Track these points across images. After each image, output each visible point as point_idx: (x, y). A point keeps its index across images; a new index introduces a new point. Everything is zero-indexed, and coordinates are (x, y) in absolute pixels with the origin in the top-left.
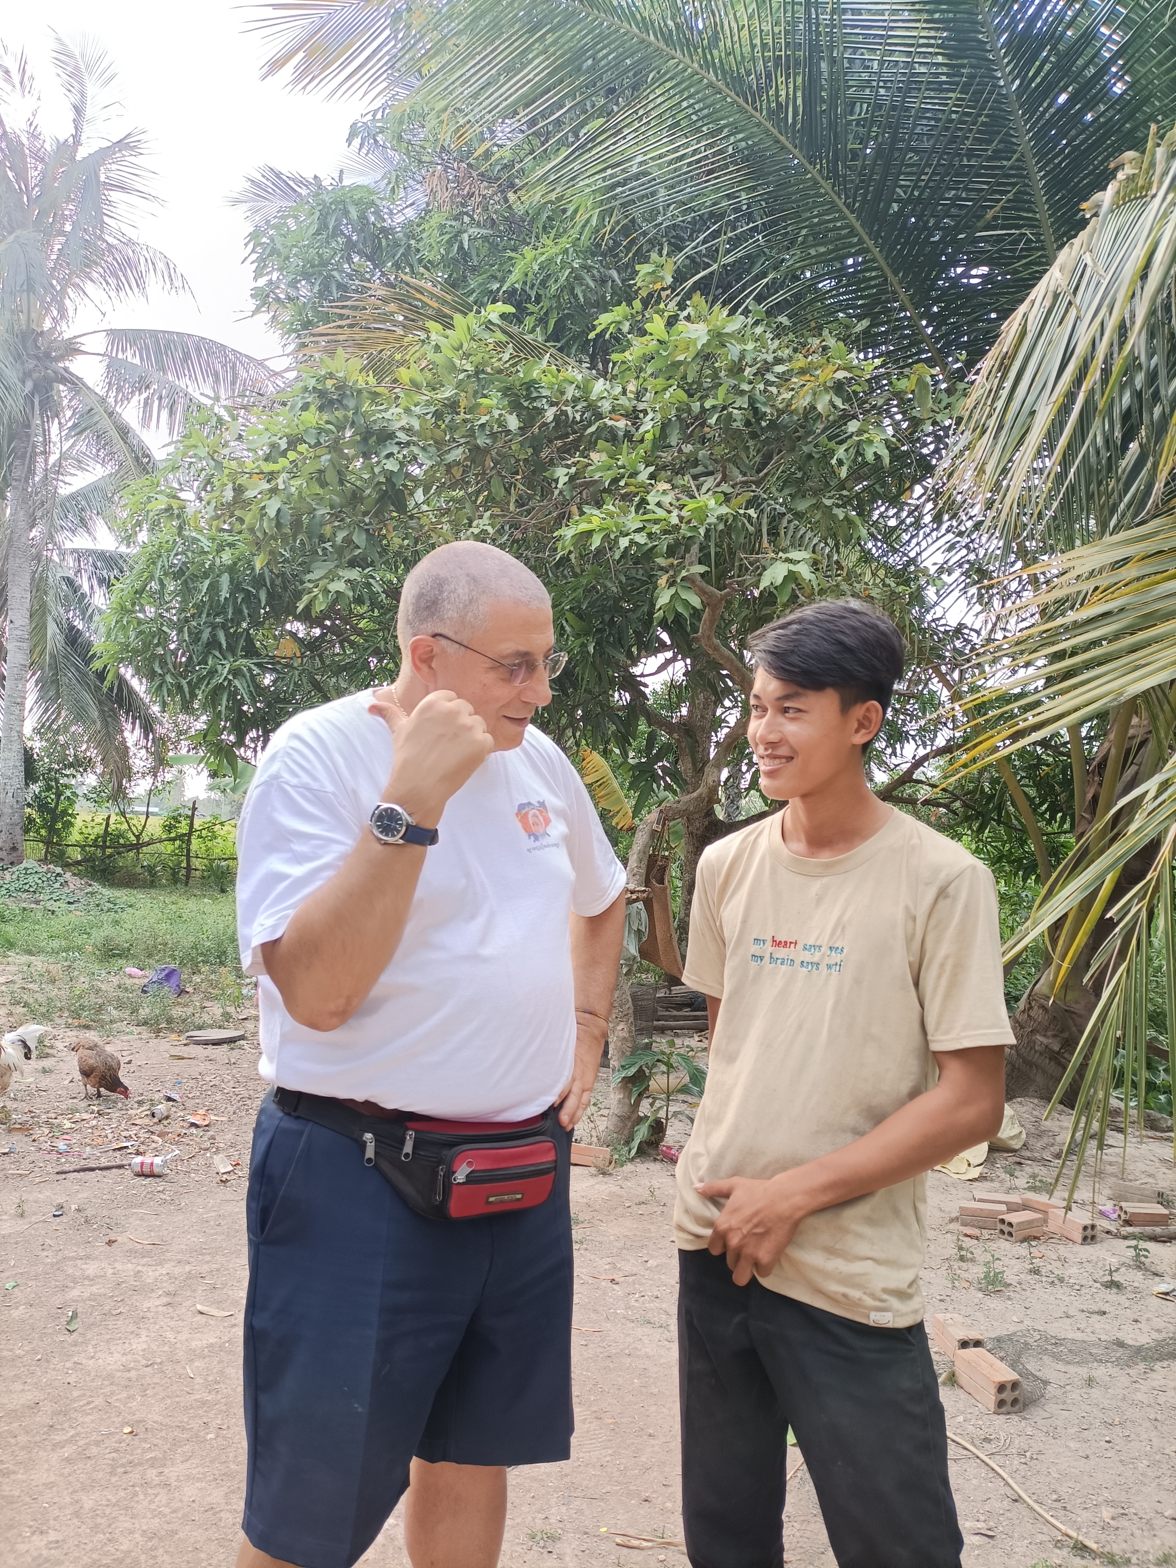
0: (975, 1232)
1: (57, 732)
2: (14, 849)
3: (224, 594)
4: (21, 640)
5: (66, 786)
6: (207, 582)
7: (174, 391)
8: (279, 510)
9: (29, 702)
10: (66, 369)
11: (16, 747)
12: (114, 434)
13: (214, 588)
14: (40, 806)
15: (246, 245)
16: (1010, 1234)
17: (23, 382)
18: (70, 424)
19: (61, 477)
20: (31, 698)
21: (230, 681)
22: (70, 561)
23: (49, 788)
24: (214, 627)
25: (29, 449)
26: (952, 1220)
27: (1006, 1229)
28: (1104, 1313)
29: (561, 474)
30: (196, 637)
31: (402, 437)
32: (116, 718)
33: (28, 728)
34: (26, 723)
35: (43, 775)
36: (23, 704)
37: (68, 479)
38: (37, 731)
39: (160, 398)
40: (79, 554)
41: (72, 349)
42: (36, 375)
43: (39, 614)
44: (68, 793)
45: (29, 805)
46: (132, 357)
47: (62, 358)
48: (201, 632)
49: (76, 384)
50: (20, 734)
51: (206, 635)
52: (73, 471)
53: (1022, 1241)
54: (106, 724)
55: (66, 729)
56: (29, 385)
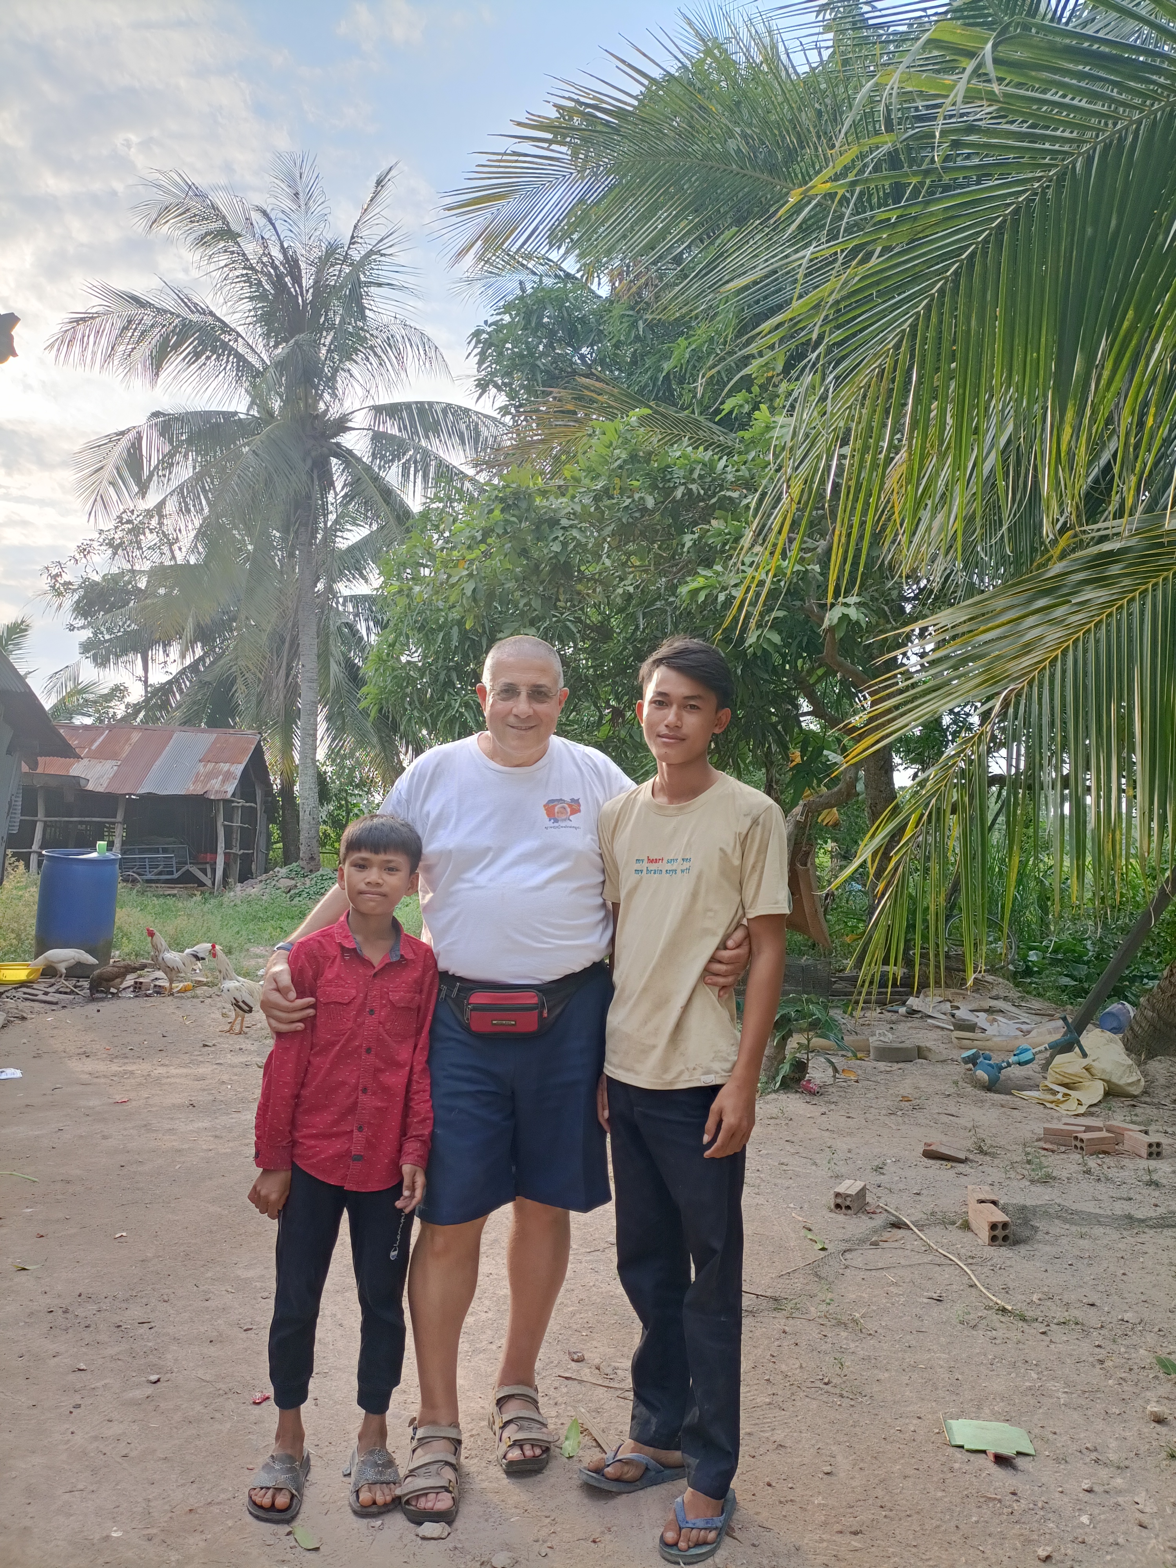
0: (1055, 1147)
1: (344, 757)
2: (312, 858)
3: (455, 643)
4: (311, 681)
5: (355, 805)
6: (442, 634)
7: (426, 453)
8: (474, 590)
9: (320, 733)
10: (338, 445)
11: (311, 772)
12: (378, 498)
13: (447, 639)
14: (333, 823)
15: (469, 343)
16: (1082, 1148)
17: (304, 460)
18: (343, 493)
19: (339, 534)
20: (322, 728)
21: (461, 713)
22: (350, 608)
23: (340, 807)
24: (449, 669)
25: (311, 517)
26: (1039, 1140)
27: (1079, 1144)
28: (1130, 1199)
29: (688, 540)
30: (435, 679)
31: (564, 522)
32: (392, 742)
33: (321, 754)
34: (318, 750)
35: (336, 795)
36: (315, 735)
37: (346, 534)
38: (328, 756)
39: (415, 462)
40: (356, 600)
41: (341, 425)
42: (313, 454)
43: (324, 656)
44: (356, 811)
45: (325, 822)
46: (391, 428)
47: (336, 435)
48: (438, 674)
49: (347, 457)
50: (314, 761)
51: (442, 677)
52: (349, 527)
53: (1092, 1155)
54: (384, 749)
55: (352, 755)
56: (309, 462)
